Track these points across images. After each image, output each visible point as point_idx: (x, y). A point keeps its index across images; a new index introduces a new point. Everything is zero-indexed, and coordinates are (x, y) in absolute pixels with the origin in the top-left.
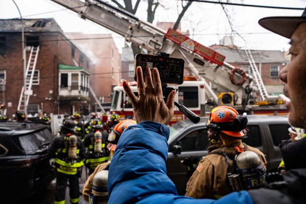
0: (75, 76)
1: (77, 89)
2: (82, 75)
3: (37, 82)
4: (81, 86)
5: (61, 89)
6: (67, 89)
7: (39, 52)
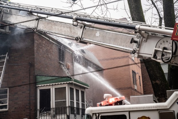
0: (60, 92)
1: (65, 113)
2: (72, 90)
3: (5, 107)
4: (72, 108)
5: (41, 115)
6: (49, 114)
7: (8, 61)
